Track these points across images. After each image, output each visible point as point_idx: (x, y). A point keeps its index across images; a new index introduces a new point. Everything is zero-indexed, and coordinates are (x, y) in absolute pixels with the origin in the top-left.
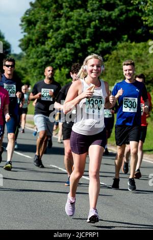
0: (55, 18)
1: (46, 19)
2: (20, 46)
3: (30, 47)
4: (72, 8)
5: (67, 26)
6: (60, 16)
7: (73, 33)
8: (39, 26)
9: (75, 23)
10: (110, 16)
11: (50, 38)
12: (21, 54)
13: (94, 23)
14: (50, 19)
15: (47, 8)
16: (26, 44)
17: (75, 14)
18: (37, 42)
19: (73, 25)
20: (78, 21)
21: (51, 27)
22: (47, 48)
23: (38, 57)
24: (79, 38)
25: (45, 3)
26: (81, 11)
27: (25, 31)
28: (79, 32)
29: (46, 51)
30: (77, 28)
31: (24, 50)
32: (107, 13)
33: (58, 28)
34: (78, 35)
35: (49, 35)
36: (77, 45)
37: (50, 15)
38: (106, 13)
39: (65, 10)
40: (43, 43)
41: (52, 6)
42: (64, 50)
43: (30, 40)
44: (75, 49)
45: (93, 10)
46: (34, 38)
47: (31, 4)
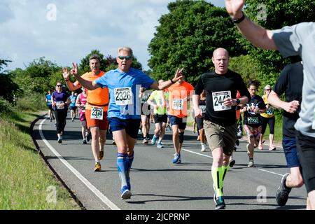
0: (172, 43)
1: (166, 44)
2: (148, 65)
3: (156, 65)
4: (184, 36)
5: (181, 48)
6: (176, 41)
7: (186, 53)
8: (161, 50)
9: (188, 46)
10: (211, 39)
11: (169, 58)
12: (149, 70)
13: (200, 45)
14: (169, 44)
15: (167, 36)
16: (153, 63)
17: (187, 39)
18: (161, 61)
19: (186, 47)
20: (189, 44)
21: (170, 50)
22: (168, 65)
23: (161, 72)
24: (190, 56)
25: (165, 33)
26: (191, 37)
27: (151, 54)
28: (190, 52)
29: (167, 68)
30: (189, 49)
31: (151, 68)
32: (209, 37)
33: (175, 50)
34: (189, 54)
35: (169, 56)
36: (189, 61)
37: (169, 41)
38: (207, 37)
39: (179, 37)
40: (165, 62)
41: (170, 35)
42: (180, 66)
43: (155, 60)
44: (188, 64)
45: (198, 37)
46: (158, 58)
47: (155, 34)
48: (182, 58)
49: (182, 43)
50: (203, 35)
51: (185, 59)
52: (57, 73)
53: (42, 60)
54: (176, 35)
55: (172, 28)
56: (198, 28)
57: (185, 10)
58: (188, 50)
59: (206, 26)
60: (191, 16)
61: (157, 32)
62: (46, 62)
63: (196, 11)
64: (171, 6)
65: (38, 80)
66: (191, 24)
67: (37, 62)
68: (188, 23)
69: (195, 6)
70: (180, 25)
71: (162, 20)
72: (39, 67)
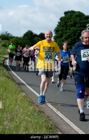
48: (69, 36)
49: (70, 30)
50: (80, 27)
51: (71, 37)
52: (13, 39)
53: (6, 32)
54: (67, 26)
55: (66, 23)
56: (78, 24)
57: (72, 15)
58: (72, 33)
59: (82, 23)
60: (74, 18)
61: (58, 24)
62: (8, 33)
63: (77, 16)
64: (66, 13)
65: (5, 41)
66: (75, 22)
67: (4, 33)
68: (73, 21)
69: (76, 14)
70: (70, 22)
71: (61, 19)
72: (5, 35)
